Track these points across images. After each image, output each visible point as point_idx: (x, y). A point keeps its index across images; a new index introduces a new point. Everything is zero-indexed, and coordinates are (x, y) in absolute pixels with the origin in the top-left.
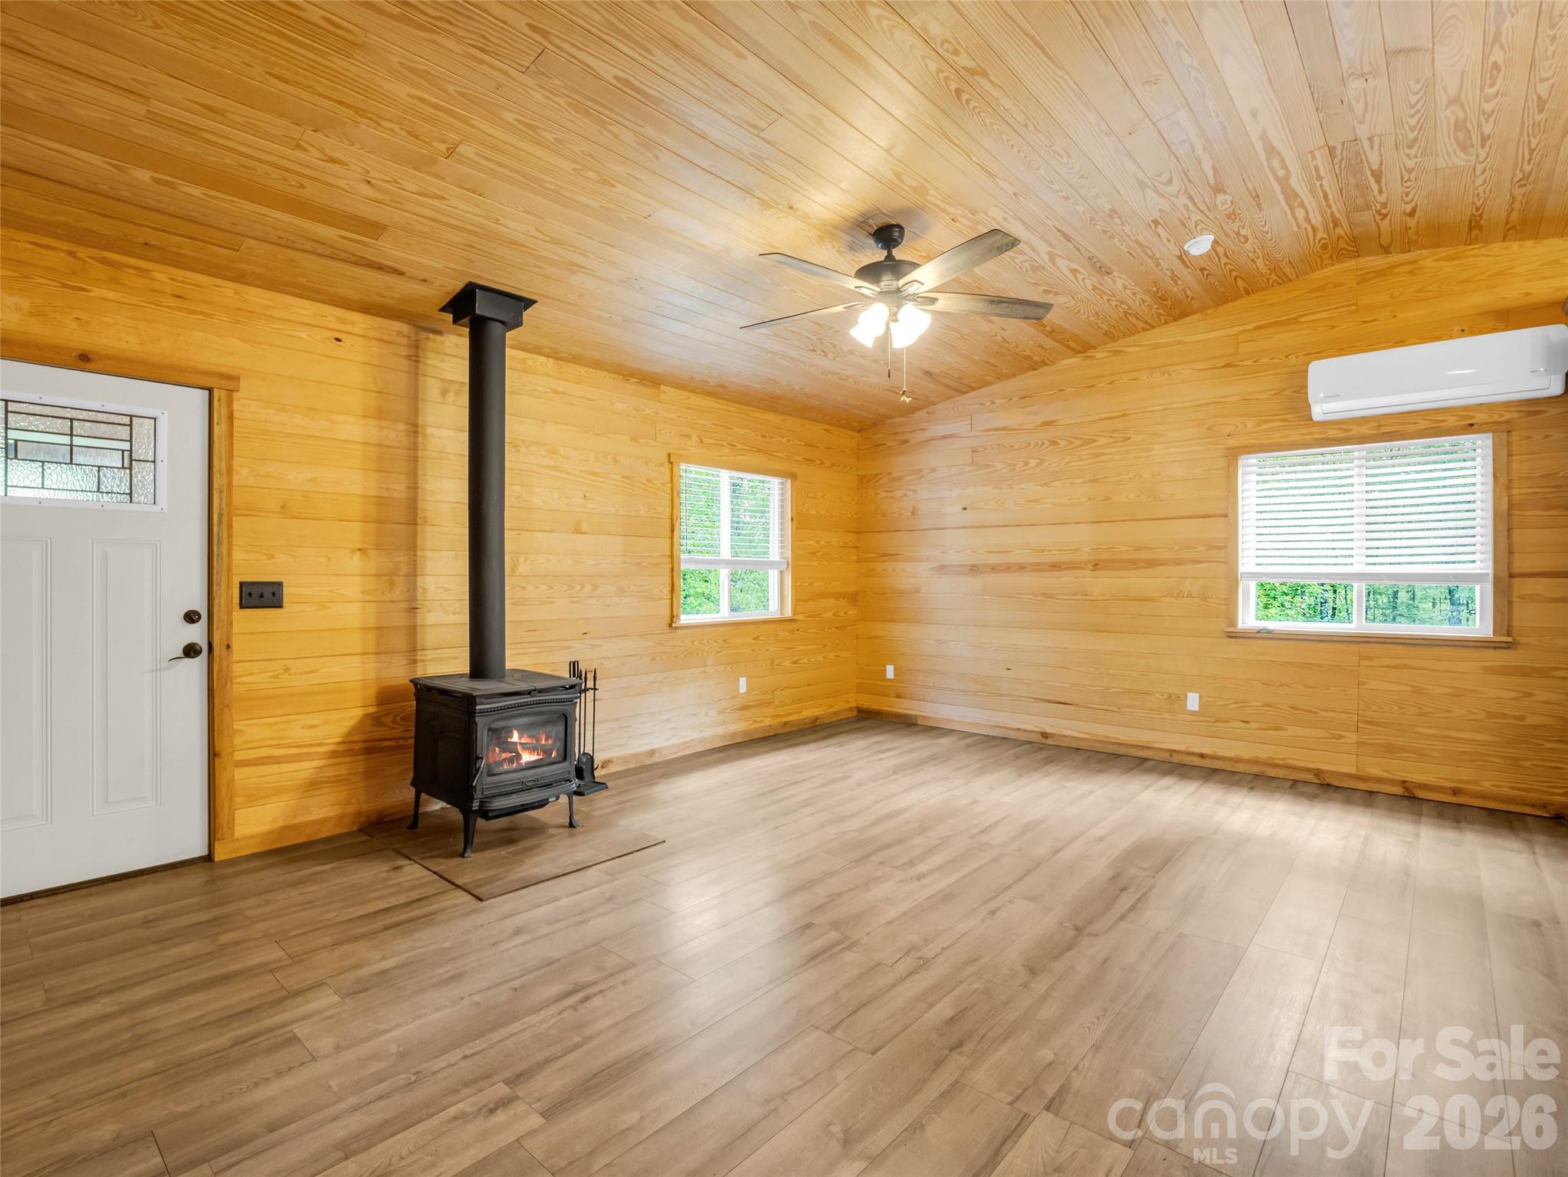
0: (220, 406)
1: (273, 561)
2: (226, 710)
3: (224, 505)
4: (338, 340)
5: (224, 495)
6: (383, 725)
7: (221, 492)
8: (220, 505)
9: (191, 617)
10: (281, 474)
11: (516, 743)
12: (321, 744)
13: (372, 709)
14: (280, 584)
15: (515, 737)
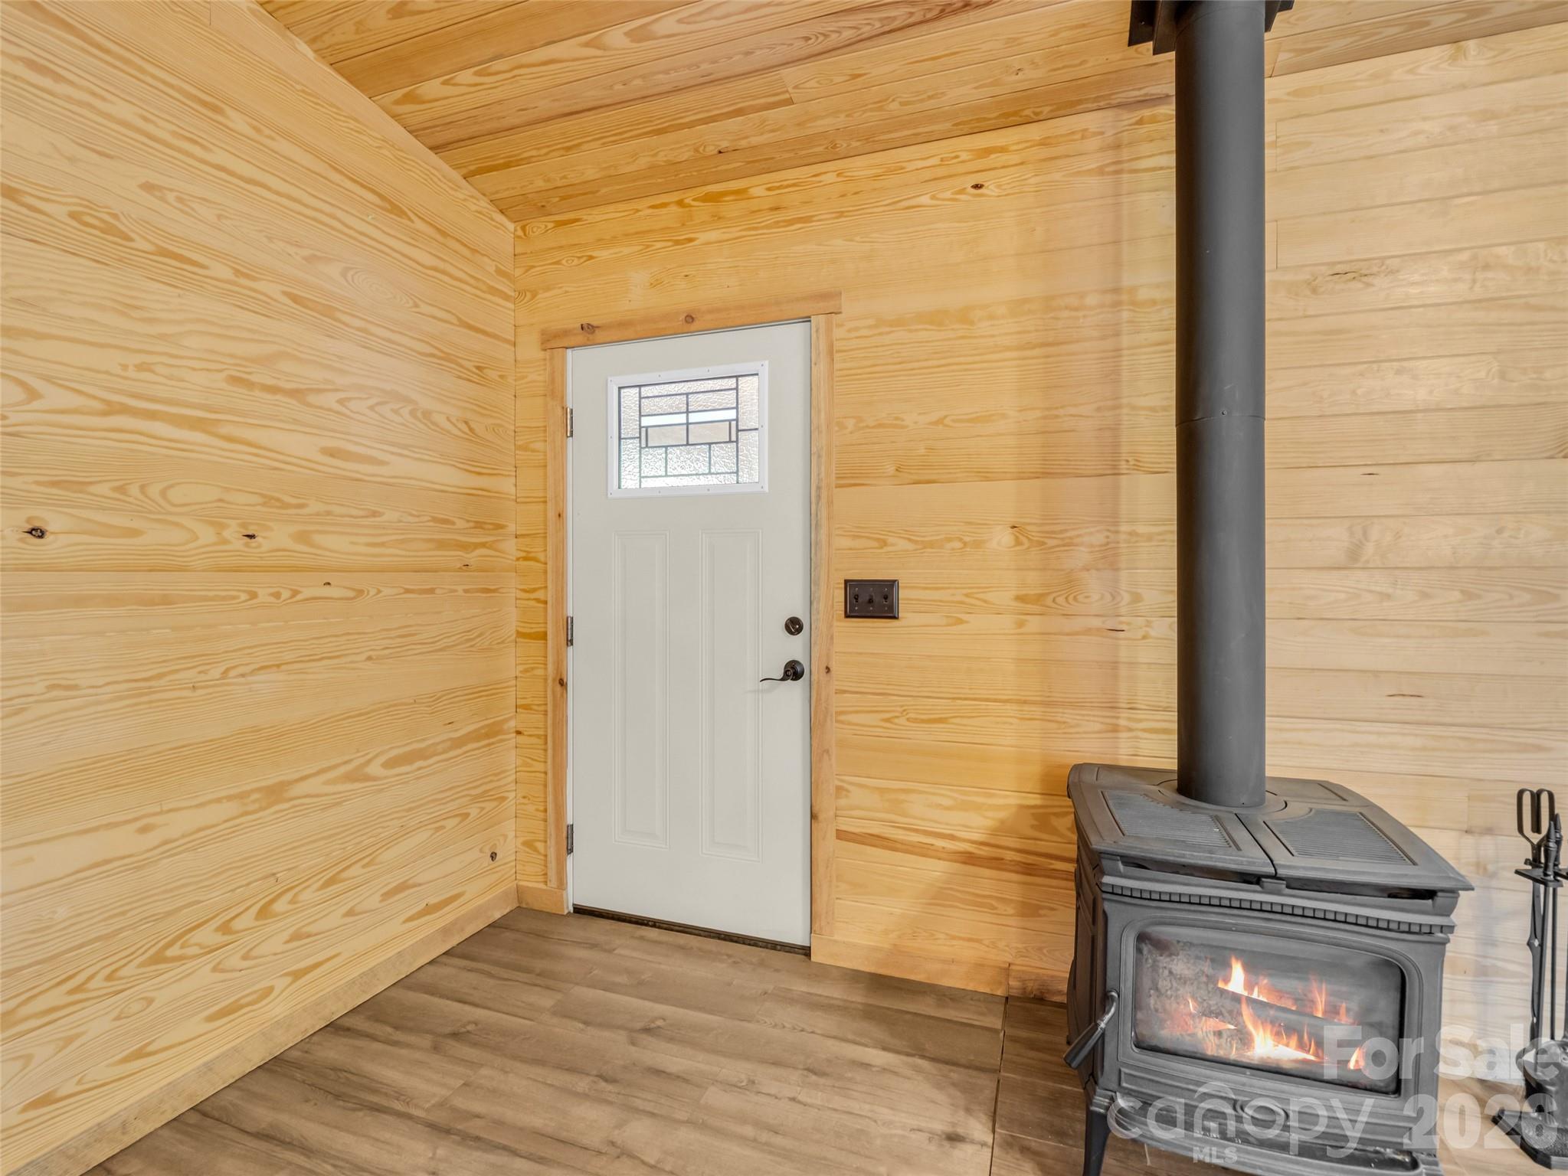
0: (818, 338)
1: (886, 549)
2: (826, 756)
3: (823, 475)
4: (977, 187)
5: (823, 460)
6: (1054, 831)
7: (819, 456)
8: (819, 475)
9: (794, 626)
10: (897, 419)
11: (1236, 998)
12: (952, 838)
13: (1035, 800)
14: (892, 584)
15: (1237, 979)
